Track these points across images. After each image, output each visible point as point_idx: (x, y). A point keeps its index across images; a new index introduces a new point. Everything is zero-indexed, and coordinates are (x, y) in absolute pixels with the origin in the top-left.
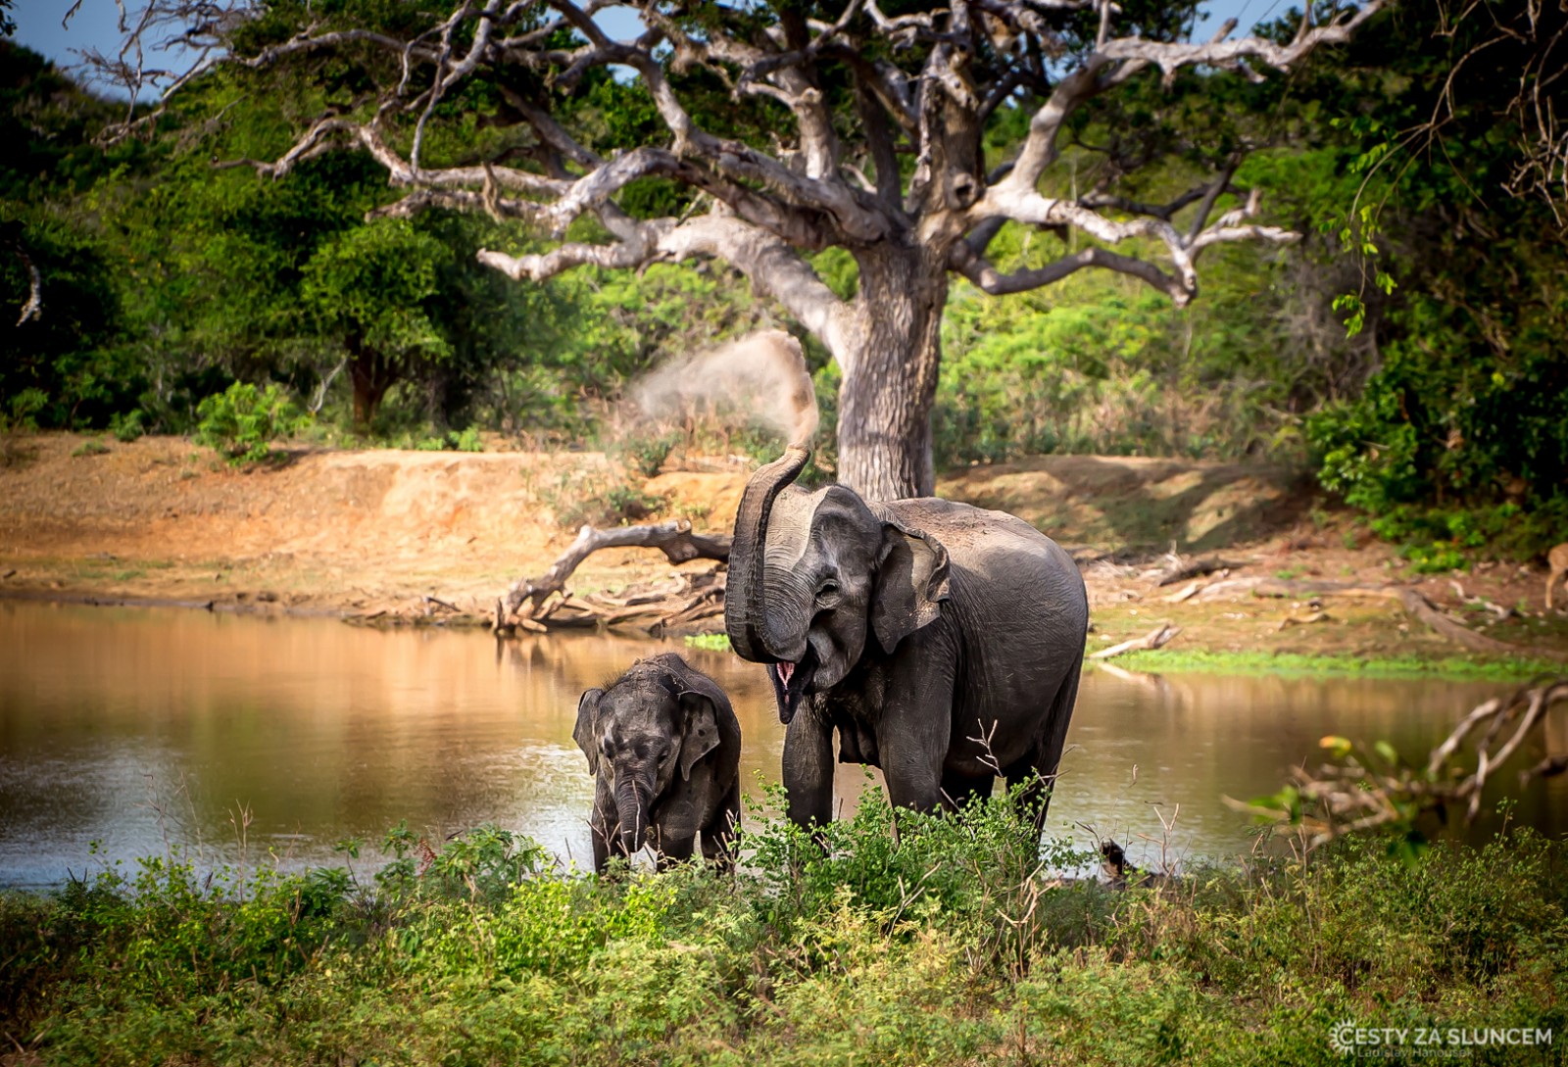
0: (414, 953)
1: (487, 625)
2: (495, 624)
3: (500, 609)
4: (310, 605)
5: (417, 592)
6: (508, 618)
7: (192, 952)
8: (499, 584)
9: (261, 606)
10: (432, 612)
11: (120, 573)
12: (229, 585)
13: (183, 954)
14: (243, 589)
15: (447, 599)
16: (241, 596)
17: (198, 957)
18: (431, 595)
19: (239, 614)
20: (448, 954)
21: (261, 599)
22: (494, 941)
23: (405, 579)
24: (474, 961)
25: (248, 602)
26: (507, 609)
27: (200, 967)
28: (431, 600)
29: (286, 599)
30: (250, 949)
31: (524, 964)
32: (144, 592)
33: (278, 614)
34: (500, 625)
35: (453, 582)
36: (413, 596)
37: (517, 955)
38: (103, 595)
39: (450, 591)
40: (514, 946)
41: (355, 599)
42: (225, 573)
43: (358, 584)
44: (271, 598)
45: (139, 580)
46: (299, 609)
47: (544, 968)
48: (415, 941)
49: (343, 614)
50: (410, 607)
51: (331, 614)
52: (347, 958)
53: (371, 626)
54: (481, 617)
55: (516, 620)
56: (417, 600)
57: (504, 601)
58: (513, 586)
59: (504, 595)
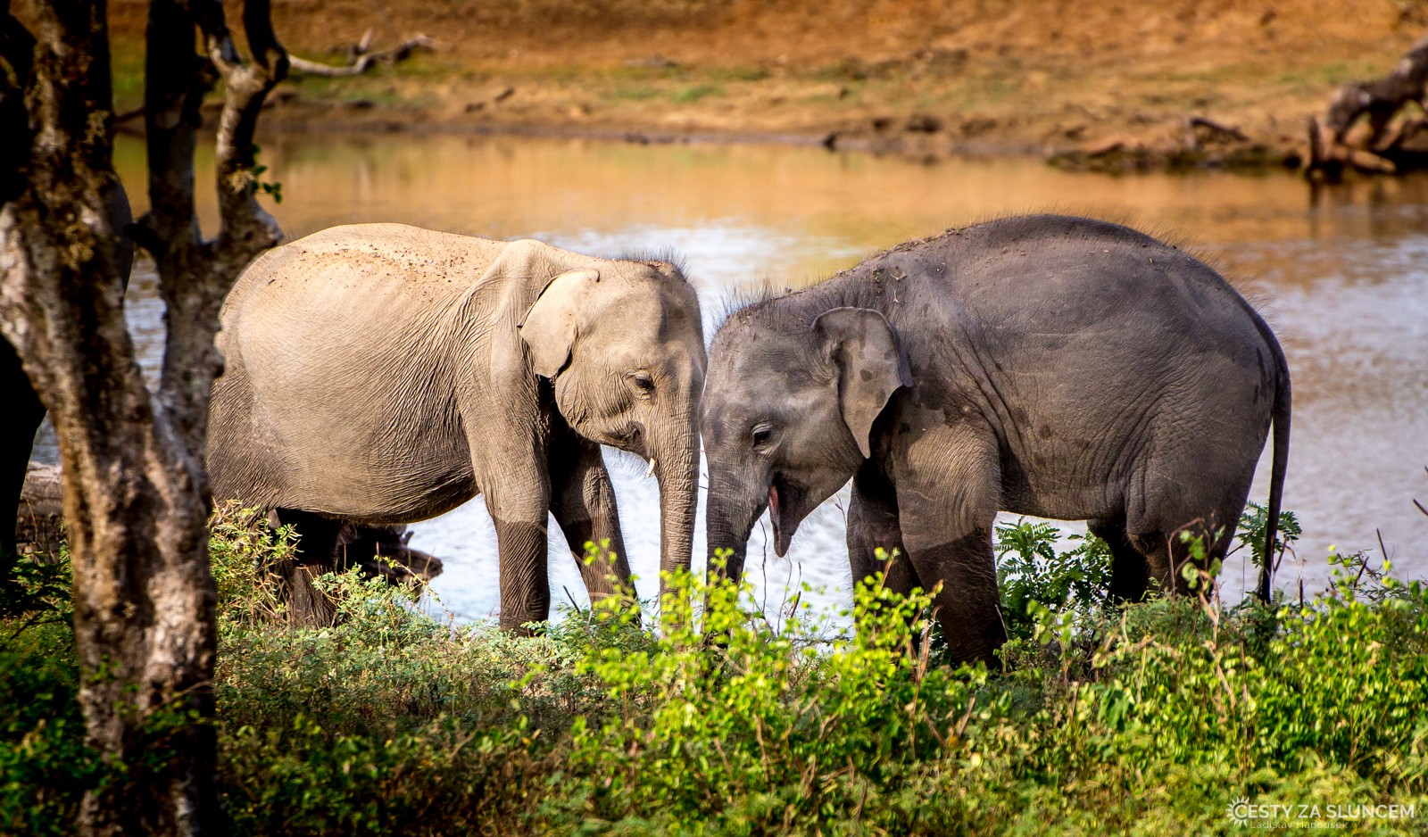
0: (1121, 726)
1: (1291, 163)
2: (1307, 160)
3: (1314, 134)
4: (993, 137)
5: (1173, 109)
6: (1328, 148)
7: (756, 724)
8: (1314, 93)
9: (912, 141)
10: (1201, 142)
11: (682, 89)
12: (861, 105)
13: (740, 729)
14: (883, 111)
15: (1225, 120)
16: (880, 124)
17: (766, 734)
18: (1198, 113)
19: (878, 154)
20: (1177, 726)
21: (912, 129)
22: (1253, 705)
23: (1153, 88)
24: (1220, 738)
25: (891, 134)
26: (1327, 135)
27: (769, 751)
28: (1197, 123)
29: (955, 128)
30: (851, 718)
31: (1305, 742)
32: (721, 121)
33: (941, 152)
34: (1317, 161)
35: (1235, 90)
36: (1167, 117)
37: (1295, 727)
38: (654, 127)
39: (1230, 107)
40: (1289, 712)
41: (1070, 123)
42: (853, 86)
43: (1076, 98)
44: (930, 127)
45: (712, 101)
46: (978, 144)
47: (1339, 749)
48: (1121, 707)
49: (1050, 150)
50: (1161, 136)
51: (1029, 151)
52: (1008, 732)
53: (1095, 170)
54: (1283, 149)
55: (1341, 153)
56: (1173, 125)
57: (1322, 121)
58: (1337, 95)
59: (1320, 109)
